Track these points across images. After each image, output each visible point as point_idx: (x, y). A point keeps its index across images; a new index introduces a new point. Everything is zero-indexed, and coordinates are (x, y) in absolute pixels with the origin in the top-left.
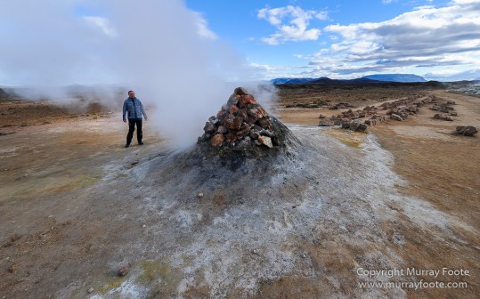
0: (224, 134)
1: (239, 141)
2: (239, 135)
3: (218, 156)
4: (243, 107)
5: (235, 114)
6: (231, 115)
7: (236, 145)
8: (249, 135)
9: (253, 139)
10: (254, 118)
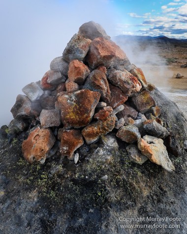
0: (52, 129)
1: (91, 149)
2: (91, 135)
3: (34, 195)
4: (98, 66)
5: (81, 83)
6: (72, 85)
7: (82, 159)
8: (114, 132)
9: (122, 144)
10: (125, 92)
